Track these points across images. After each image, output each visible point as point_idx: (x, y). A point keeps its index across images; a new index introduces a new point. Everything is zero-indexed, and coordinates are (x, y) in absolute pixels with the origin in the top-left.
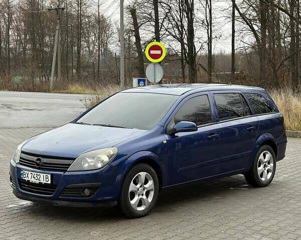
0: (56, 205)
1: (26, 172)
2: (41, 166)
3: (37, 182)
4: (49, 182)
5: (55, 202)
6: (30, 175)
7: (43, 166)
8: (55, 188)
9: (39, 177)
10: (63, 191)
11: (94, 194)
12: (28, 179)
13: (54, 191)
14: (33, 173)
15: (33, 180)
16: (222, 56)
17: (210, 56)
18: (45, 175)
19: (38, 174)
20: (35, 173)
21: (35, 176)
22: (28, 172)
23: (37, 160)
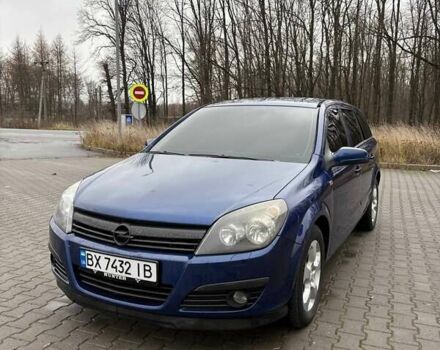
0: (167, 326)
1: (93, 254)
2: (130, 242)
3: (123, 276)
4: (154, 279)
5: (167, 319)
6: (103, 262)
7: (135, 243)
8: (168, 291)
9: (126, 267)
10: (187, 298)
11: (253, 301)
12: (98, 269)
13: (165, 297)
14: (112, 259)
15: (111, 272)
16: (174, 106)
17: (165, 105)
18: (142, 264)
19: (125, 260)
20: (118, 259)
21: (118, 264)
22: (98, 255)
23: (119, 229)
